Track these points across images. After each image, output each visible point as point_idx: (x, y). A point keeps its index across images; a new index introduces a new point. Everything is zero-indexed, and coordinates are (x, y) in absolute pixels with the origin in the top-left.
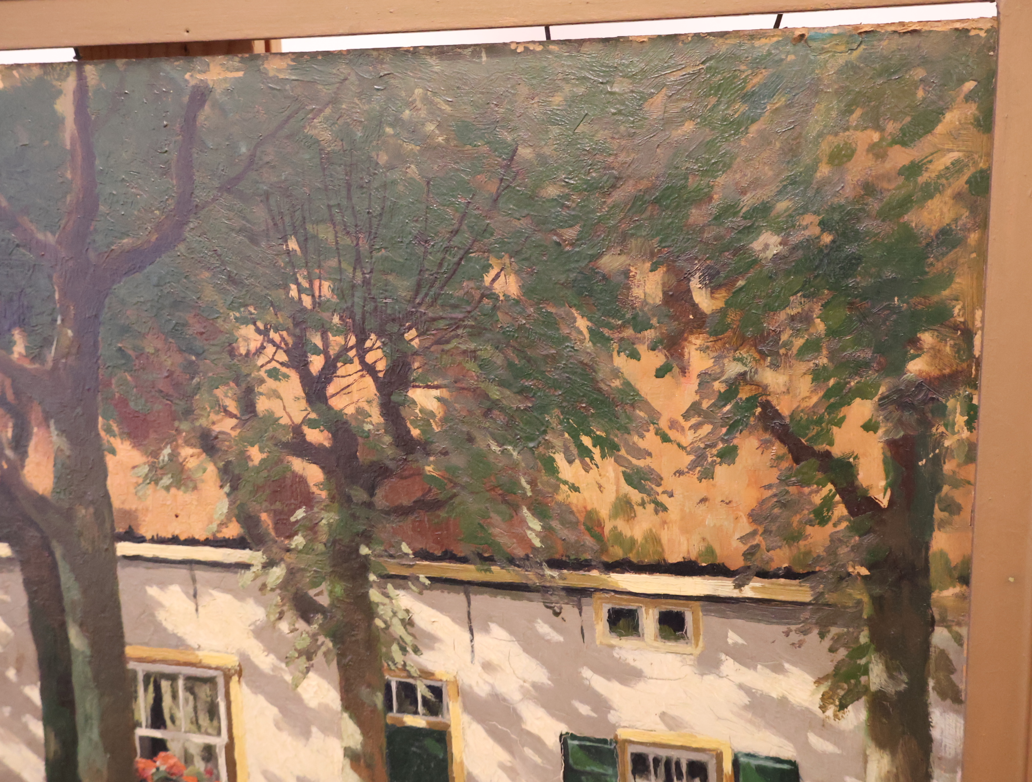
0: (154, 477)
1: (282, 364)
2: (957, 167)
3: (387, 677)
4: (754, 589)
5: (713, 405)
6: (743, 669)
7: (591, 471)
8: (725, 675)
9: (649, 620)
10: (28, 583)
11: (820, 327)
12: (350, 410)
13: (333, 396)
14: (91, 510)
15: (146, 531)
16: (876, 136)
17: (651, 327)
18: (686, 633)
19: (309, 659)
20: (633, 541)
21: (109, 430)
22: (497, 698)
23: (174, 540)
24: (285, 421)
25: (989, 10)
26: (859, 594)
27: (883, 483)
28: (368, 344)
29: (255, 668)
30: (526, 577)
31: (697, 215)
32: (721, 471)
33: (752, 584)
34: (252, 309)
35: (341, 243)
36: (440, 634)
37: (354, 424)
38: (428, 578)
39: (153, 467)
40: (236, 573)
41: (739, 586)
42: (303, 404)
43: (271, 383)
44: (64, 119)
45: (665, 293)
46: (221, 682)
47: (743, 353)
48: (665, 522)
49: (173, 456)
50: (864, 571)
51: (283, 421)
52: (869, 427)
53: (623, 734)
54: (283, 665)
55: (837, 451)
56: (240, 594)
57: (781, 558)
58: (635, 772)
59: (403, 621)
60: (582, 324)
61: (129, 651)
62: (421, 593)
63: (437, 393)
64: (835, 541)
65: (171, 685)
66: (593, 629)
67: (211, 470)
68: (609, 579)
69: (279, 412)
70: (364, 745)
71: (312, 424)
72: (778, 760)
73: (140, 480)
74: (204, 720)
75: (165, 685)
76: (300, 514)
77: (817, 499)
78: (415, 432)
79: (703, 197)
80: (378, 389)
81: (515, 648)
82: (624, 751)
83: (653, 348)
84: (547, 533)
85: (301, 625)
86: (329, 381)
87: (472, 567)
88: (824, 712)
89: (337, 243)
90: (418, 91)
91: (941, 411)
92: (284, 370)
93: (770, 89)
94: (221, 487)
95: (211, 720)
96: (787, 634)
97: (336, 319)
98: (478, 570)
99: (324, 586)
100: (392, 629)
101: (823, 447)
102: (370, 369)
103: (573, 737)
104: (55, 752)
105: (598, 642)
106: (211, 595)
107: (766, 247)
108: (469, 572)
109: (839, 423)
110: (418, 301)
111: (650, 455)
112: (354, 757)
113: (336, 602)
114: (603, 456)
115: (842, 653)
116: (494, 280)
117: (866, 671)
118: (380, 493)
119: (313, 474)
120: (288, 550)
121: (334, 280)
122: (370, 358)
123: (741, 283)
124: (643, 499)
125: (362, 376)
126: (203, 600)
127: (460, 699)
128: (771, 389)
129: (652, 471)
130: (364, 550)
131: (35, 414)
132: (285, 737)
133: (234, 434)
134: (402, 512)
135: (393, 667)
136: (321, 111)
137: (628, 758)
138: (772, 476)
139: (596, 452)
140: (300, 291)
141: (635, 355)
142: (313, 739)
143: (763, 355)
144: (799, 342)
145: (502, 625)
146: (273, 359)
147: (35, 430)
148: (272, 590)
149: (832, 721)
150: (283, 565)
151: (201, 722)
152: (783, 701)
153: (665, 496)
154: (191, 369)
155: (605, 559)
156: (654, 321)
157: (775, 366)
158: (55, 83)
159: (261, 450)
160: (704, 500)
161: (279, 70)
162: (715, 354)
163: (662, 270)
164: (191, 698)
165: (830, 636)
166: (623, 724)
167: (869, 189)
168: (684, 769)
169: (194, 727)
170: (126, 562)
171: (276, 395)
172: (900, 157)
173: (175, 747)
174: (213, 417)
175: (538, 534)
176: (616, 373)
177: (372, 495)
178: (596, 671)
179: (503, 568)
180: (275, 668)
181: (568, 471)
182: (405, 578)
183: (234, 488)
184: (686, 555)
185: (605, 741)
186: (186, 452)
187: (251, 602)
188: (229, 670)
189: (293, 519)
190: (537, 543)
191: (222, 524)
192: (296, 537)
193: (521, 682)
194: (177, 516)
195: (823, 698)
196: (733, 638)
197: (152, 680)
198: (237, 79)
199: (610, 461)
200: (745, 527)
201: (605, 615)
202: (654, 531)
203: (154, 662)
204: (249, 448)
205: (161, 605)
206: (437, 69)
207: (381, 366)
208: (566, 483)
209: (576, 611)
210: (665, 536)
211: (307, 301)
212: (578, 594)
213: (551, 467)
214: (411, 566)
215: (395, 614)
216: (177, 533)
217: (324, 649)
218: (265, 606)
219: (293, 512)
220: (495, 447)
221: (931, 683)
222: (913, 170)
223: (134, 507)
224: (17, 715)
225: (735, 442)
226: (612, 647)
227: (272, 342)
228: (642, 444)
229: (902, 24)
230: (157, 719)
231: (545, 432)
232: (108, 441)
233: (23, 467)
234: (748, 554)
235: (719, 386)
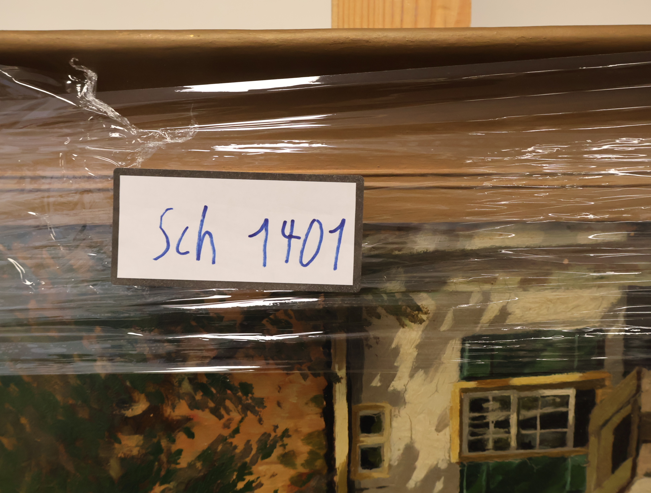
4: (339, 369)
5: (212, 400)
6: (398, 374)
7: (263, 482)
8: (404, 387)
9: (369, 440)
17: (159, 443)
18: (375, 415)
20: (311, 453)
31: (83, 414)
32: (258, 393)
33: (337, 371)
41: (338, 380)
45: (136, 433)
48: (297, 431)
53: (455, 458)
58: (484, 449)
60: (158, 489)
66: (378, 480)
68: (340, 469)
72: (463, 350)
79: (71, 410)
82: (468, 458)
83: (173, 441)
88: (424, 321)
96: (370, 348)
105: (388, 476)
107: (103, 368)
111: (248, 441)
114: (251, 473)
115: (380, 310)
117: (392, 294)
123: (128, 384)
124: (281, 446)
129: (260, 441)
137: (473, 454)
139: (248, 478)
141: (179, 452)
149: (431, 315)
152: (419, 347)
153: (278, 430)
155: (325, 472)
156: (155, 440)
160: (279, 404)
162: (177, 399)
163: (121, 436)
165: (369, 319)
166: (448, 458)
168: (477, 415)
176: (191, 466)
178: (409, 478)
184: (319, 415)
185: (462, 472)
195: (414, 322)
196: (376, 383)
199: (254, 468)
200: (296, 376)
201: (366, 472)
202: (302, 438)
210: (306, 430)
212: (352, 491)
225: (236, 384)
226: (390, 466)
228: (241, 447)
234: (315, 375)
235: (199, 397)
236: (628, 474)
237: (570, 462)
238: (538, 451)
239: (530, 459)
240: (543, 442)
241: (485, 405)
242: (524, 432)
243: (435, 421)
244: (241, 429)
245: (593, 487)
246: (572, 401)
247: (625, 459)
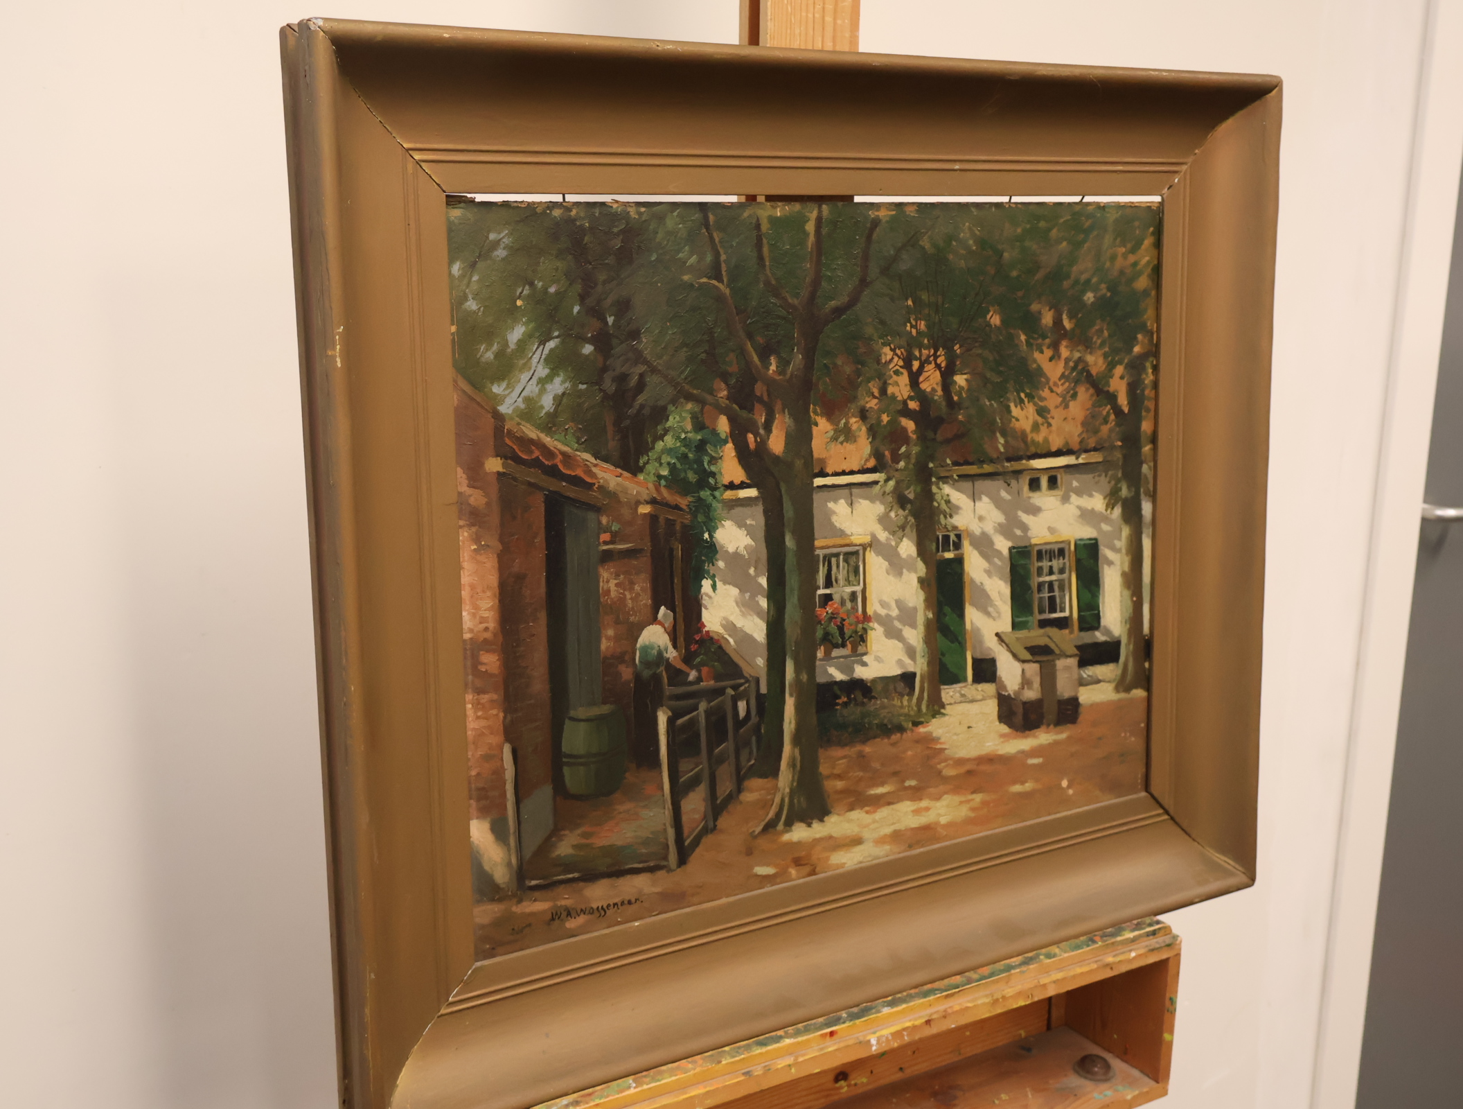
0: (834, 439)
1: (901, 367)
2: (1148, 262)
3: (938, 533)
4: (1083, 459)
5: (1070, 373)
6: (1079, 498)
7: (1024, 410)
8: (1072, 502)
9: (1044, 482)
10: (766, 512)
11: (1106, 333)
12: (928, 390)
13: (922, 382)
14: (803, 461)
15: (829, 470)
16: (1124, 250)
17: (1047, 337)
18: (1058, 485)
19: (903, 531)
20: (1039, 443)
21: (815, 413)
22: (984, 534)
23: (844, 473)
24: (900, 398)
25: (1158, 199)
26: (1118, 455)
27: (1126, 403)
28: (939, 353)
29: (878, 540)
30: (998, 468)
31: (1066, 284)
32: (1072, 404)
33: (1082, 457)
34: (889, 338)
35: (931, 301)
36: (961, 505)
37: (930, 396)
38: (957, 476)
39: (835, 431)
40: (871, 487)
41: (1077, 458)
42: (908, 387)
43: (895, 377)
44: (809, 234)
45: (1053, 321)
46: (861, 552)
47: (1080, 348)
48: (1050, 432)
49: (846, 424)
50: (1120, 443)
51: (898, 399)
52: (1122, 378)
53: (1034, 541)
54: (891, 537)
55: (1111, 389)
56: (872, 499)
57: (1092, 443)
58: (1038, 560)
59: (945, 501)
60: (1023, 338)
61: (817, 543)
62: (953, 485)
63: (965, 376)
64: (1111, 430)
65: (837, 561)
66: (1022, 490)
67: (864, 429)
68: (1029, 464)
69: (897, 394)
70: (927, 573)
71: (911, 398)
72: (1090, 539)
73: (829, 440)
74: (852, 578)
75: (834, 560)
76: (903, 449)
77: (1104, 413)
78: (956, 398)
79: (1068, 276)
80: (941, 376)
81: (992, 506)
82: (1033, 550)
83: (1048, 348)
84: (1006, 445)
85: (901, 512)
86: (920, 374)
87: (975, 467)
88: (1106, 512)
89: (929, 300)
90: (967, 224)
91: (1144, 369)
92: (901, 370)
93: (1091, 228)
94: (868, 439)
95: (856, 577)
96: (1094, 478)
97: (926, 341)
98: (978, 468)
99: (912, 488)
100: (941, 506)
101: (1106, 389)
102: (938, 366)
103: (1014, 548)
104: (773, 616)
105: (1024, 497)
106: (860, 502)
107: (1089, 298)
108: (972, 470)
109: (1112, 377)
110: (960, 329)
111: (1046, 399)
112: (922, 581)
113: (917, 496)
114: (1029, 402)
115: (1113, 482)
116: (991, 318)
117: (1120, 489)
118: (939, 432)
119: (910, 425)
120: (897, 470)
121: (925, 320)
122: (939, 361)
123: (1080, 315)
124: (1043, 422)
125: (935, 371)
126: (856, 506)
127: (969, 538)
128: (1090, 364)
129: (1046, 407)
130: (931, 465)
131: (778, 406)
132: (891, 578)
133: (876, 408)
134: (947, 441)
135: (940, 527)
136: (927, 233)
137: (1035, 552)
138: (1089, 404)
139: (1026, 400)
140: (912, 326)
141: (1042, 352)
142: (904, 576)
143: (1087, 347)
144: (1099, 341)
145: (987, 496)
146: (897, 365)
147: (777, 416)
148: (888, 494)
149: (1109, 516)
150: (894, 480)
151: (850, 579)
152: (1092, 510)
153: (1051, 419)
154: (858, 373)
155: (1029, 454)
156: (1049, 335)
157: (1091, 353)
158: (807, 214)
159: (888, 416)
160: (1065, 419)
161: (911, 212)
162: (1070, 349)
163: (1052, 311)
164: (846, 565)
165: (1109, 476)
166: (1033, 537)
167: (1122, 272)
168: (1056, 553)
169: (847, 583)
170: (819, 489)
171: (897, 384)
172: (1132, 259)
173: (836, 597)
174: (867, 399)
175: (1003, 445)
176: (1035, 361)
177: (935, 434)
178: (1023, 511)
179: (988, 465)
180: (888, 539)
181: (1015, 411)
182: (947, 477)
183: (874, 438)
184: (1058, 447)
185: (1026, 547)
186: (853, 420)
187: (878, 503)
188: (865, 544)
189: (900, 452)
190: (1002, 450)
191: (867, 460)
192: (901, 463)
193: (993, 524)
194: (845, 459)
195: (1106, 506)
196: (1075, 484)
197: (827, 559)
198: (892, 215)
199: (1031, 404)
200: (1080, 429)
201: (1027, 482)
202: (1047, 437)
203: (828, 547)
204: (883, 415)
205: (834, 513)
206: (975, 213)
207: (943, 365)
208: (1014, 417)
209: (1016, 482)
210: (1051, 438)
211: (914, 331)
212: (1017, 473)
213: (1009, 411)
214: (950, 470)
215: (942, 497)
216: (845, 468)
217: (910, 523)
218: (884, 505)
219: (900, 448)
220: (988, 403)
221: (1142, 490)
222: (1135, 264)
223: (824, 457)
224: (753, 597)
225: (1077, 389)
226: (1029, 498)
227: (897, 355)
228: (1043, 395)
229: (1133, 203)
230: (829, 583)
231: (1007, 393)
232: (815, 419)
233: (768, 439)
234: (1081, 442)
235: (1071, 364)
236: (1022, 657)
237: (1030, 618)
238: (1036, 596)
239: (1032, 592)
240: (1041, 599)
241: (1061, 558)
242: (1046, 585)
243: (1052, 526)
244: (1054, 394)
245: (1016, 636)
246: (1062, 615)
247: (1032, 654)
